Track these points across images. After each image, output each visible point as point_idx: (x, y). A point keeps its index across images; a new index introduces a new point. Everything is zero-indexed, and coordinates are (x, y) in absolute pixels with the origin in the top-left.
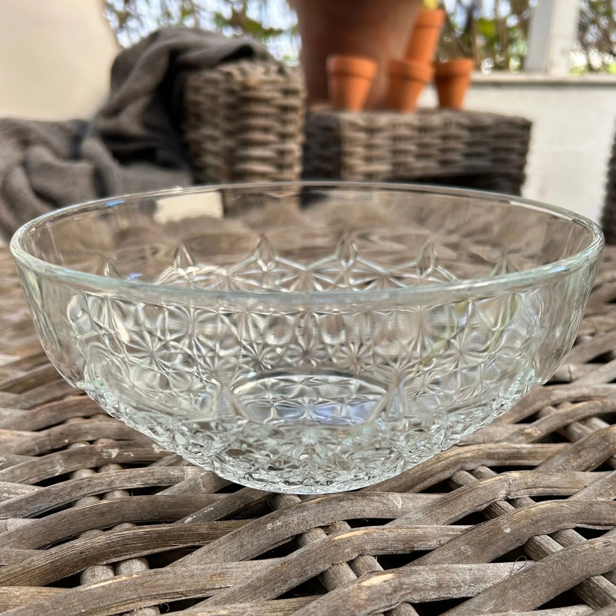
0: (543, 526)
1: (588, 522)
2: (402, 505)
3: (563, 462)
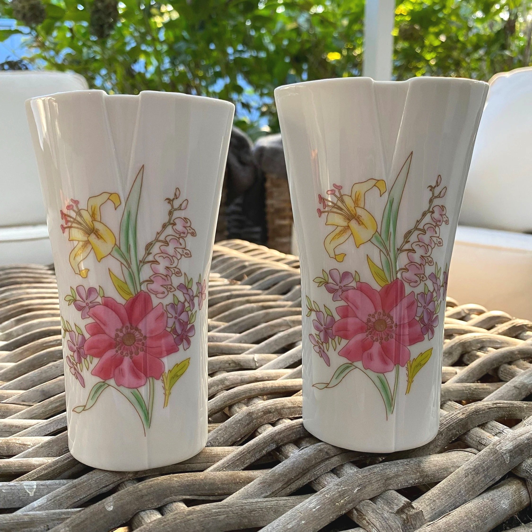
0: (149, 500)
1: (199, 493)
2: (35, 492)
3: (211, 440)
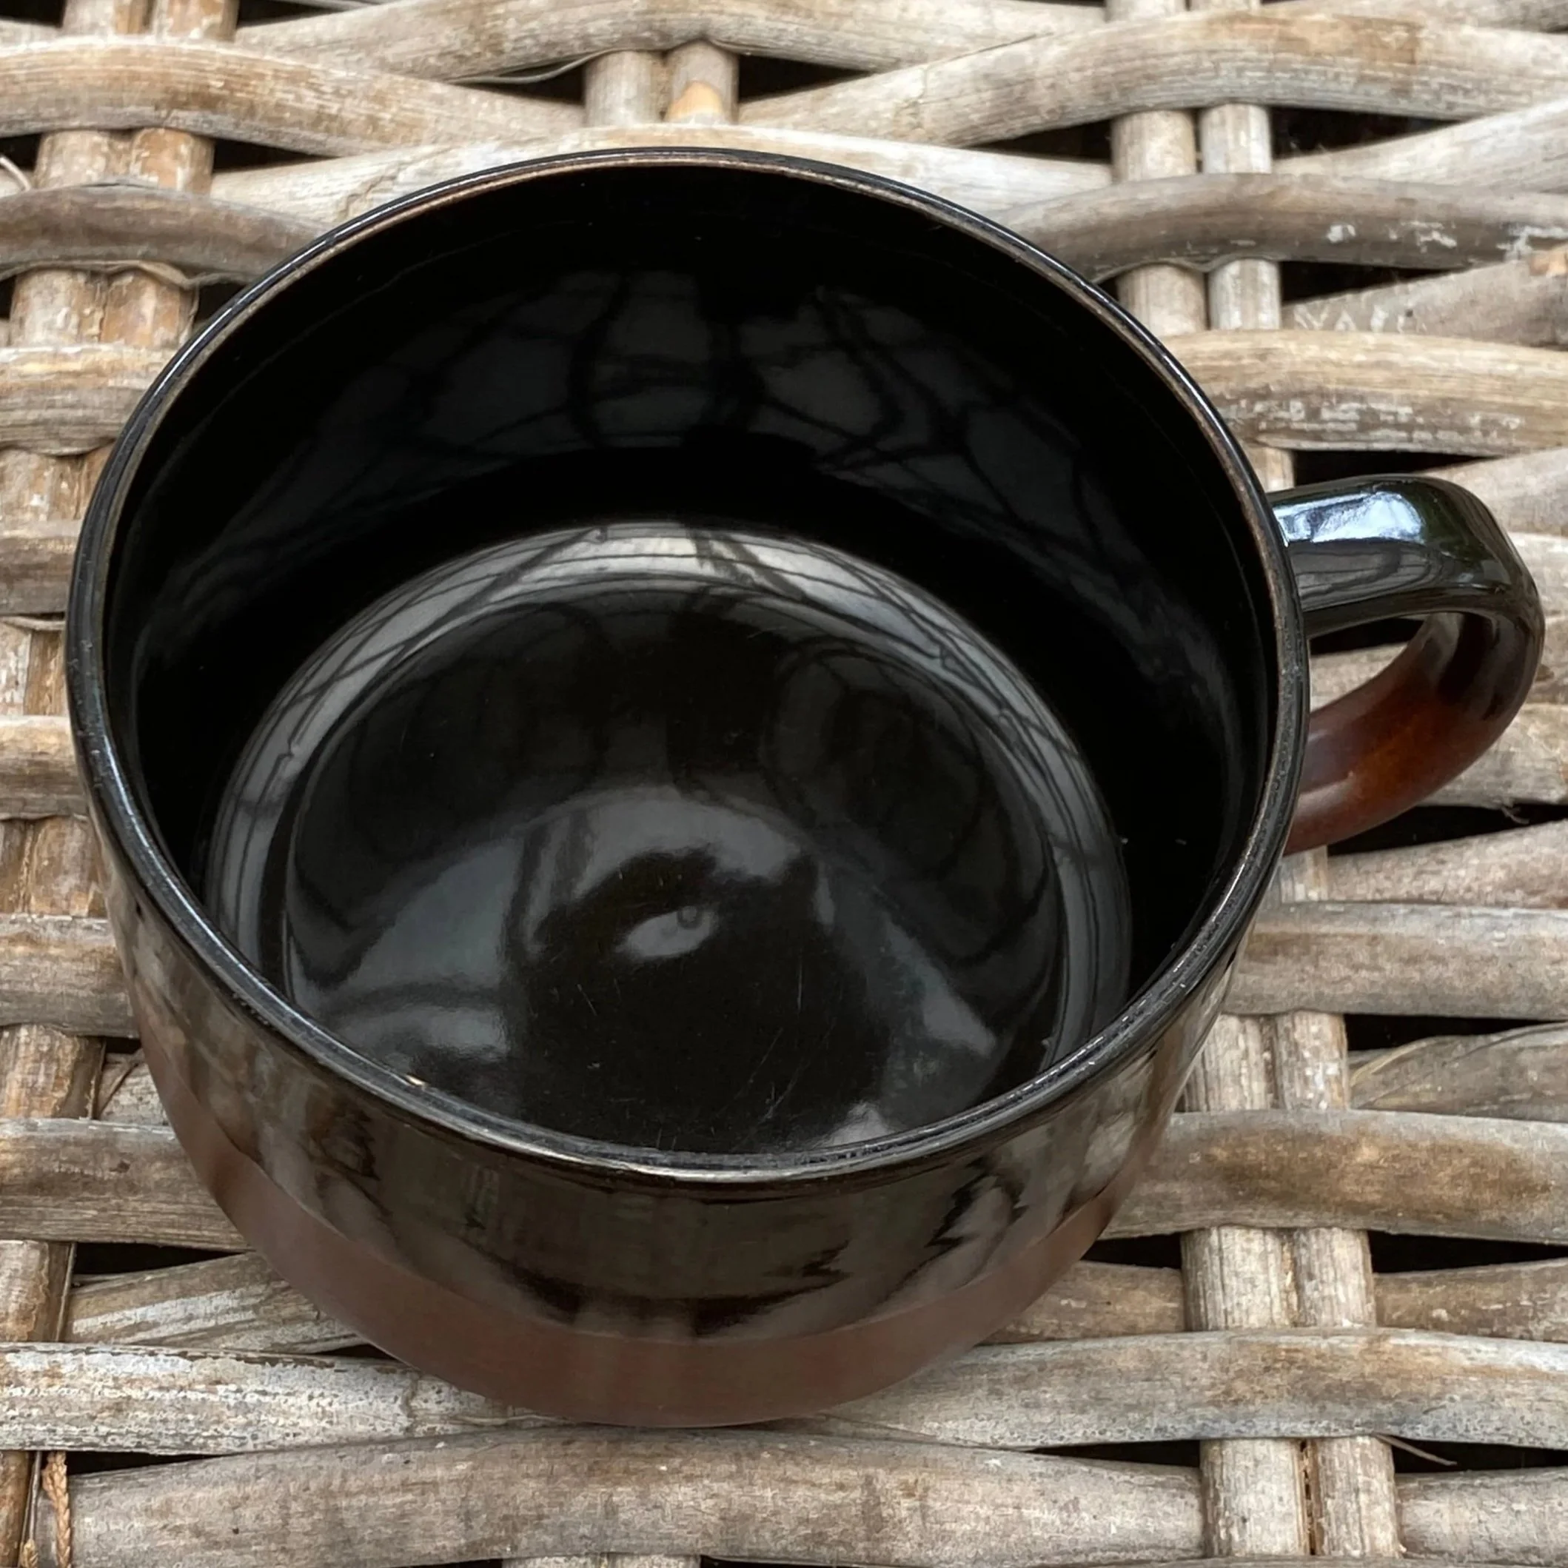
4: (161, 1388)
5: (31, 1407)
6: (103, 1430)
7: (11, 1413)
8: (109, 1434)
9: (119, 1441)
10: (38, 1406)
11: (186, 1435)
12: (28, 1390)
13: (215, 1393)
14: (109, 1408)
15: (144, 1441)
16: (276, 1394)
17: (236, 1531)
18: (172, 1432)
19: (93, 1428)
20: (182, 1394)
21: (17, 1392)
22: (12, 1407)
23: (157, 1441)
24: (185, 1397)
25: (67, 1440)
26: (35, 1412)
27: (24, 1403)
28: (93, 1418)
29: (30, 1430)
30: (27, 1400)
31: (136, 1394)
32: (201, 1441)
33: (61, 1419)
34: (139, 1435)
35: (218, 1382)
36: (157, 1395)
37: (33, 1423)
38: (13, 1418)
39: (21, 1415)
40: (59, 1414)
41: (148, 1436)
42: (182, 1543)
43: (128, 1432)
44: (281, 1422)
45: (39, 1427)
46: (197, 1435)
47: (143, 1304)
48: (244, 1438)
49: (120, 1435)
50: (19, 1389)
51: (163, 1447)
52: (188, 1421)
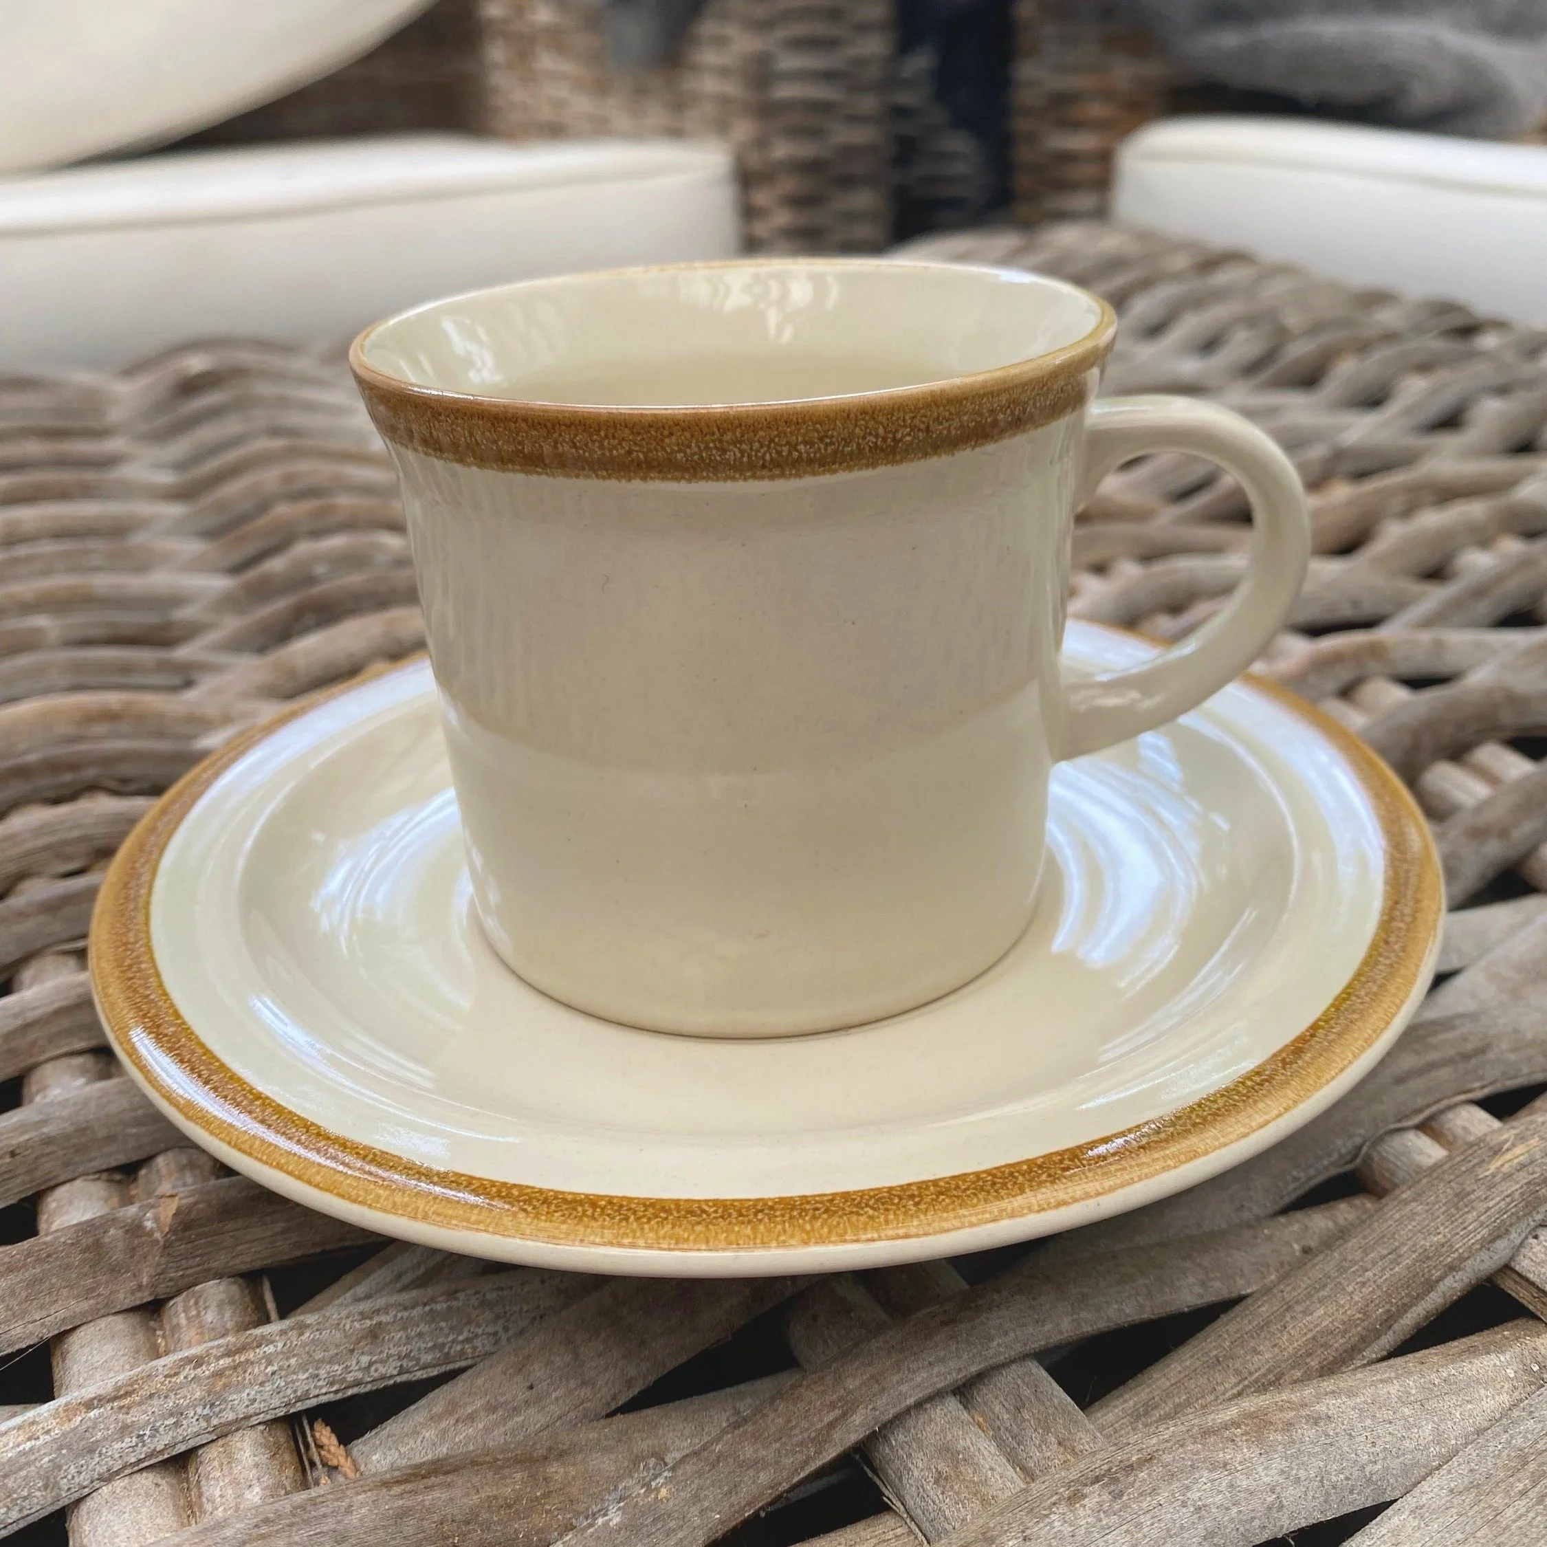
4: (406, 1309)
5: (288, 1359)
6: (365, 1360)
7: (270, 1369)
8: (371, 1364)
9: (382, 1370)
10: (294, 1356)
11: (444, 1345)
12: (280, 1345)
13: (456, 1299)
14: (363, 1337)
15: (405, 1363)
16: (511, 1288)
17: (531, 1387)
18: (430, 1344)
19: (354, 1362)
20: (427, 1308)
21: (270, 1349)
22: (270, 1363)
23: (418, 1360)
24: (431, 1310)
25: (332, 1384)
26: (293, 1361)
27: (281, 1356)
28: (352, 1351)
29: (293, 1382)
30: (282, 1352)
31: (384, 1318)
32: (459, 1348)
33: (322, 1361)
34: (400, 1358)
35: (456, 1292)
36: (406, 1314)
37: (294, 1373)
38: (273, 1373)
39: (281, 1369)
40: (319, 1355)
41: (407, 1356)
42: (480, 1426)
43: (389, 1356)
44: (525, 1309)
45: (302, 1376)
46: (453, 1341)
47: (350, 1288)
48: (495, 1334)
49: (382, 1361)
50: (271, 1346)
51: (425, 1367)
52: (441, 1329)
